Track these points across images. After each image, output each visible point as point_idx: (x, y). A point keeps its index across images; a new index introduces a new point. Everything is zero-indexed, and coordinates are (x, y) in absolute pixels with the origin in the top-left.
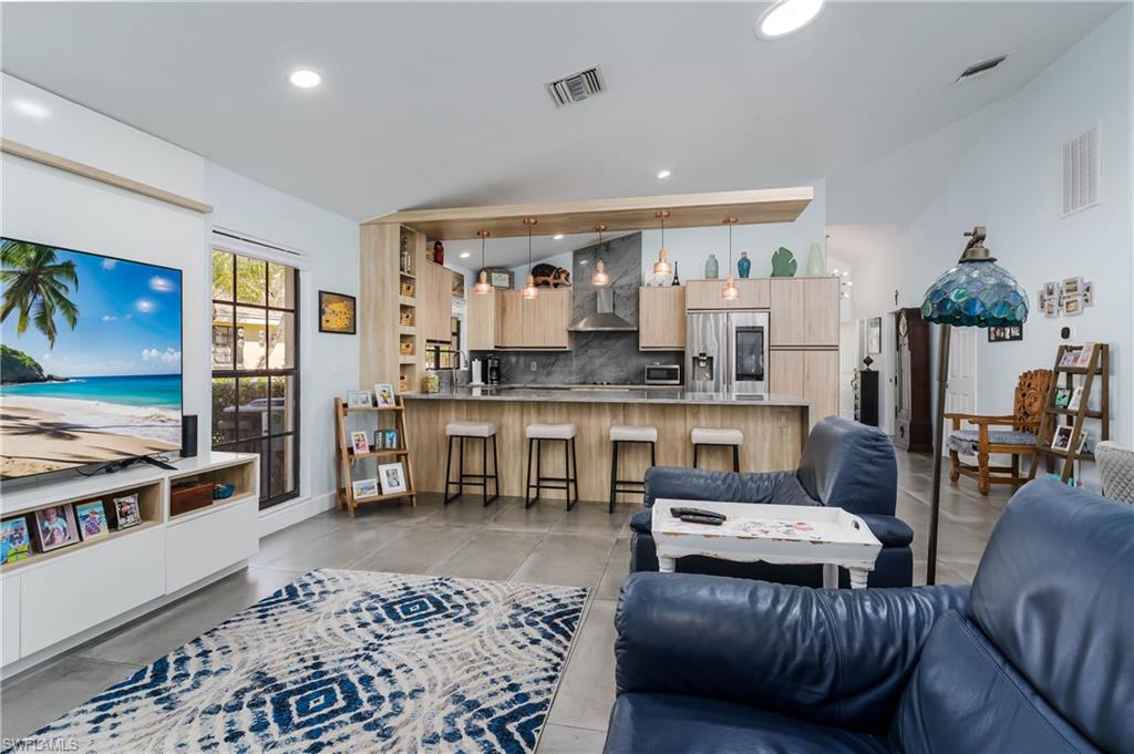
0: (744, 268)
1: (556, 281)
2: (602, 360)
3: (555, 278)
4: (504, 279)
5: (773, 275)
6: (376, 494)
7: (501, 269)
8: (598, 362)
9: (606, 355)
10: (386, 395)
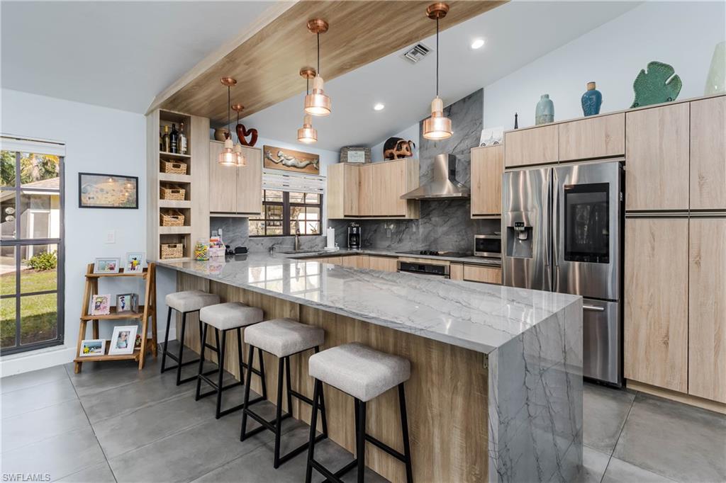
0: (592, 103)
1: (399, 153)
2: (445, 228)
3: (398, 150)
4: (360, 156)
5: (635, 105)
6: (103, 353)
7: (357, 147)
8: (441, 230)
9: (449, 223)
10: (135, 262)
